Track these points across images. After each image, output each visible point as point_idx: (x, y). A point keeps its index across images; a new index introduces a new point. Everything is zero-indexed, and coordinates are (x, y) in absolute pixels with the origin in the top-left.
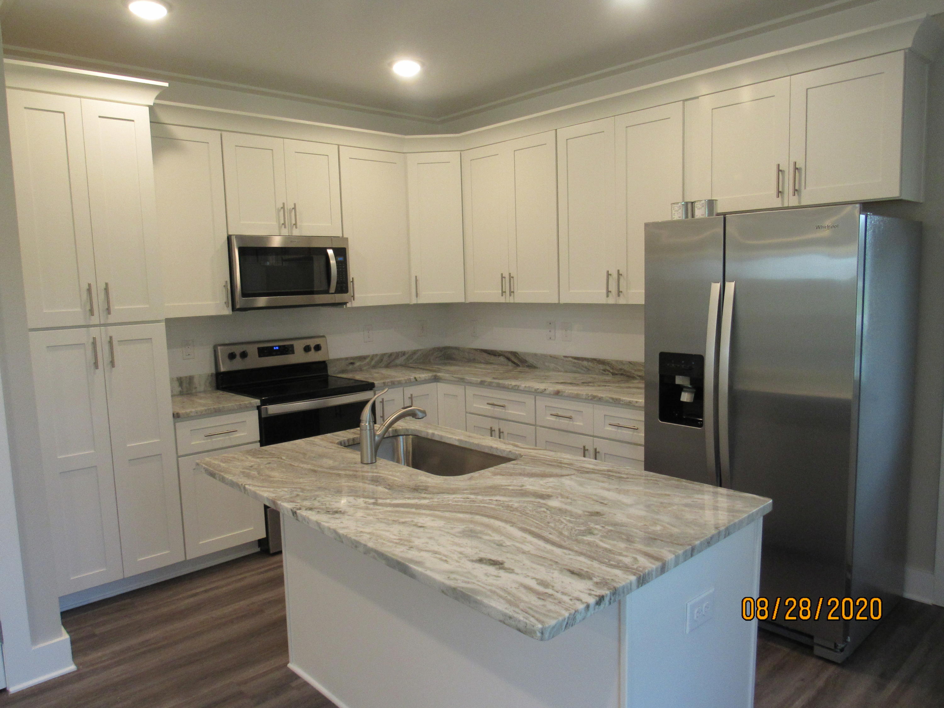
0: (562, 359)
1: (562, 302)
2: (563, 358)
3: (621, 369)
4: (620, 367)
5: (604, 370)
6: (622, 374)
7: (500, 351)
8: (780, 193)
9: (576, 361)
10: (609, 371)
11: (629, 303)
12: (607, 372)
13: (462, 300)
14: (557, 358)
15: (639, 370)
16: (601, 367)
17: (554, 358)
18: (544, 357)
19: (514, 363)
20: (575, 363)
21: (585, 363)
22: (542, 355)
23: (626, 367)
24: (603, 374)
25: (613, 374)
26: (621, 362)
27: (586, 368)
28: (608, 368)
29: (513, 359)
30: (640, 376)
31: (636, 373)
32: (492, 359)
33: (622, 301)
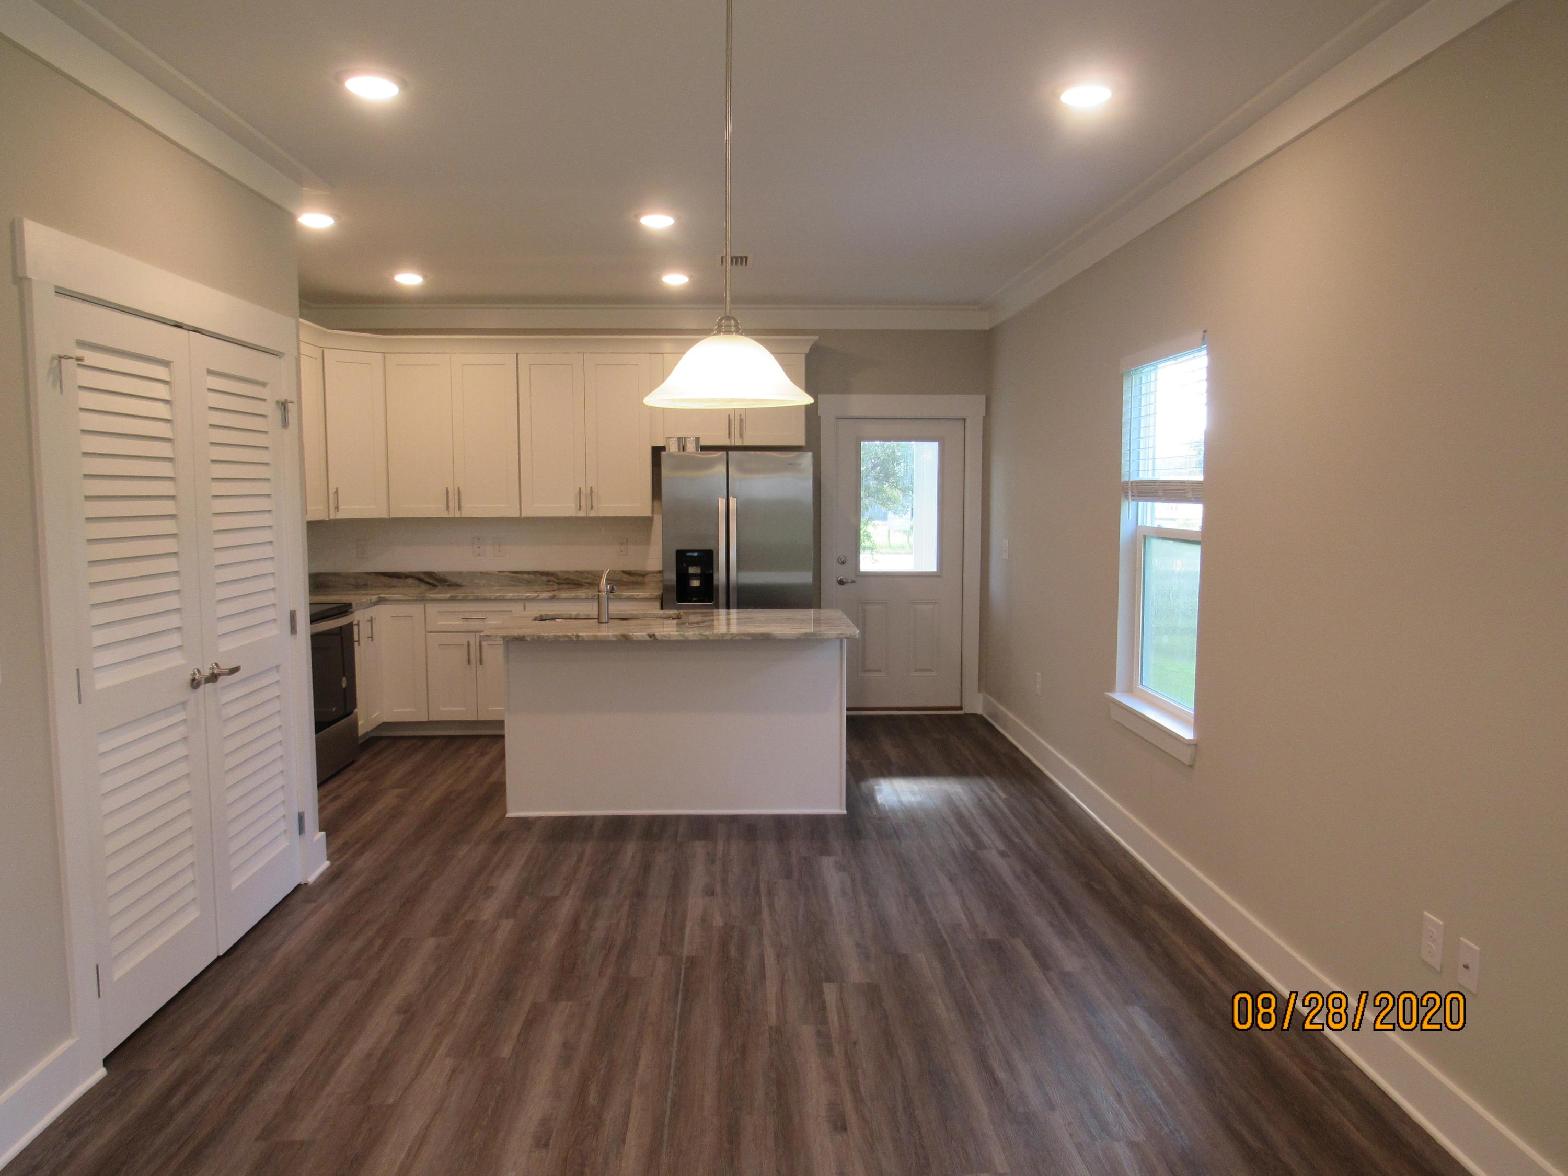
0: (496, 575)
1: (524, 515)
2: (497, 573)
3: (567, 579)
4: (567, 577)
5: (549, 581)
6: (568, 583)
7: (409, 572)
8: (730, 435)
9: (514, 575)
10: (554, 582)
11: (601, 516)
12: (551, 583)
13: (384, 515)
14: (489, 574)
15: (587, 578)
16: (544, 578)
17: (483, 574)
18: (473, 575)
19: (428, 583)
20: (513, 577)
21: (525, 576)
22: (469, 573)
23: (573, 577)
24: (547, 585)
25: (558, 584)
26: (568, 572)
27: (526, 581)
28: (552, 579)
29: (427, 579)
30: (588, 583)
31: (583, 580)
32: (395, 581)
33: (593, 514)
